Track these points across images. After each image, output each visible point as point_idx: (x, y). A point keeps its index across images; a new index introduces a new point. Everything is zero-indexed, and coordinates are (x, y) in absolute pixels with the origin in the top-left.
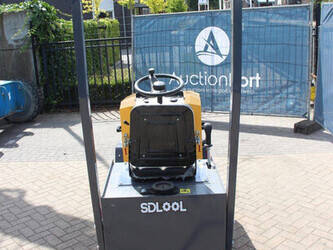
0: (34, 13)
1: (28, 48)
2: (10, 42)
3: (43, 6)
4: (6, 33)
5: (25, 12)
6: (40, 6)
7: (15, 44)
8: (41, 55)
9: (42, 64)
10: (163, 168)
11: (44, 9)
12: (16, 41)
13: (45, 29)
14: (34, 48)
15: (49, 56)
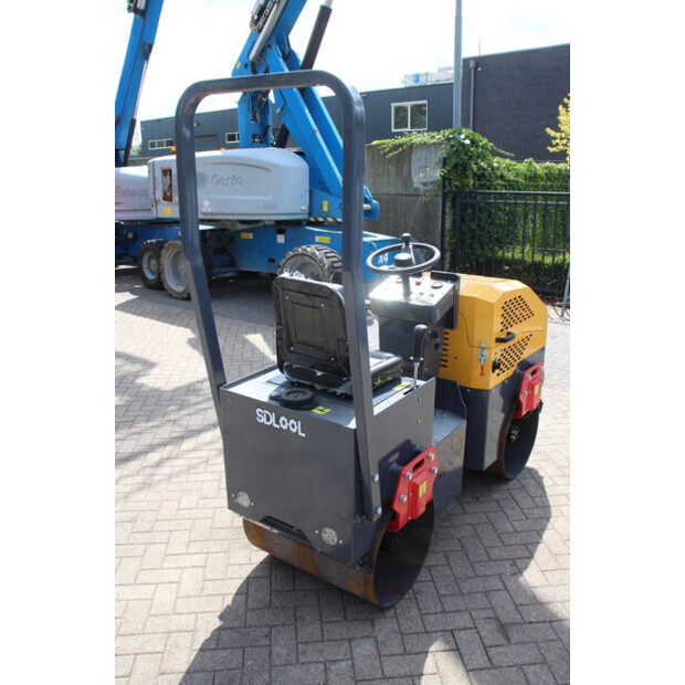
0: (453, 146)
1: (437, 195)
2: (416, 185)
3: (467, 137)
4: (413, 171)
5: (440, 144)
6: (463, 136)
7: (422, 188)
8: (454, 207)
9: (454, 221)
10: (319, 374)
11: (467, 142)
12: (425, 184)
13: (465, 170)
14: (445, 196)
15: (464, 210)
